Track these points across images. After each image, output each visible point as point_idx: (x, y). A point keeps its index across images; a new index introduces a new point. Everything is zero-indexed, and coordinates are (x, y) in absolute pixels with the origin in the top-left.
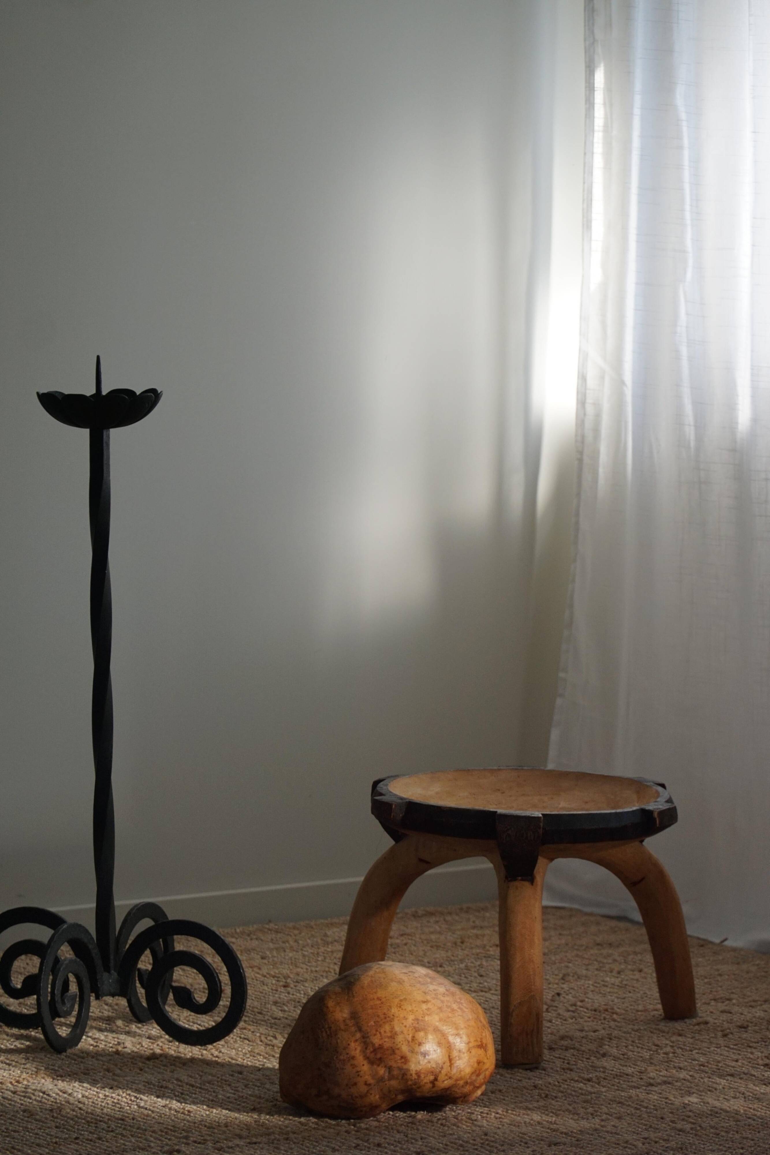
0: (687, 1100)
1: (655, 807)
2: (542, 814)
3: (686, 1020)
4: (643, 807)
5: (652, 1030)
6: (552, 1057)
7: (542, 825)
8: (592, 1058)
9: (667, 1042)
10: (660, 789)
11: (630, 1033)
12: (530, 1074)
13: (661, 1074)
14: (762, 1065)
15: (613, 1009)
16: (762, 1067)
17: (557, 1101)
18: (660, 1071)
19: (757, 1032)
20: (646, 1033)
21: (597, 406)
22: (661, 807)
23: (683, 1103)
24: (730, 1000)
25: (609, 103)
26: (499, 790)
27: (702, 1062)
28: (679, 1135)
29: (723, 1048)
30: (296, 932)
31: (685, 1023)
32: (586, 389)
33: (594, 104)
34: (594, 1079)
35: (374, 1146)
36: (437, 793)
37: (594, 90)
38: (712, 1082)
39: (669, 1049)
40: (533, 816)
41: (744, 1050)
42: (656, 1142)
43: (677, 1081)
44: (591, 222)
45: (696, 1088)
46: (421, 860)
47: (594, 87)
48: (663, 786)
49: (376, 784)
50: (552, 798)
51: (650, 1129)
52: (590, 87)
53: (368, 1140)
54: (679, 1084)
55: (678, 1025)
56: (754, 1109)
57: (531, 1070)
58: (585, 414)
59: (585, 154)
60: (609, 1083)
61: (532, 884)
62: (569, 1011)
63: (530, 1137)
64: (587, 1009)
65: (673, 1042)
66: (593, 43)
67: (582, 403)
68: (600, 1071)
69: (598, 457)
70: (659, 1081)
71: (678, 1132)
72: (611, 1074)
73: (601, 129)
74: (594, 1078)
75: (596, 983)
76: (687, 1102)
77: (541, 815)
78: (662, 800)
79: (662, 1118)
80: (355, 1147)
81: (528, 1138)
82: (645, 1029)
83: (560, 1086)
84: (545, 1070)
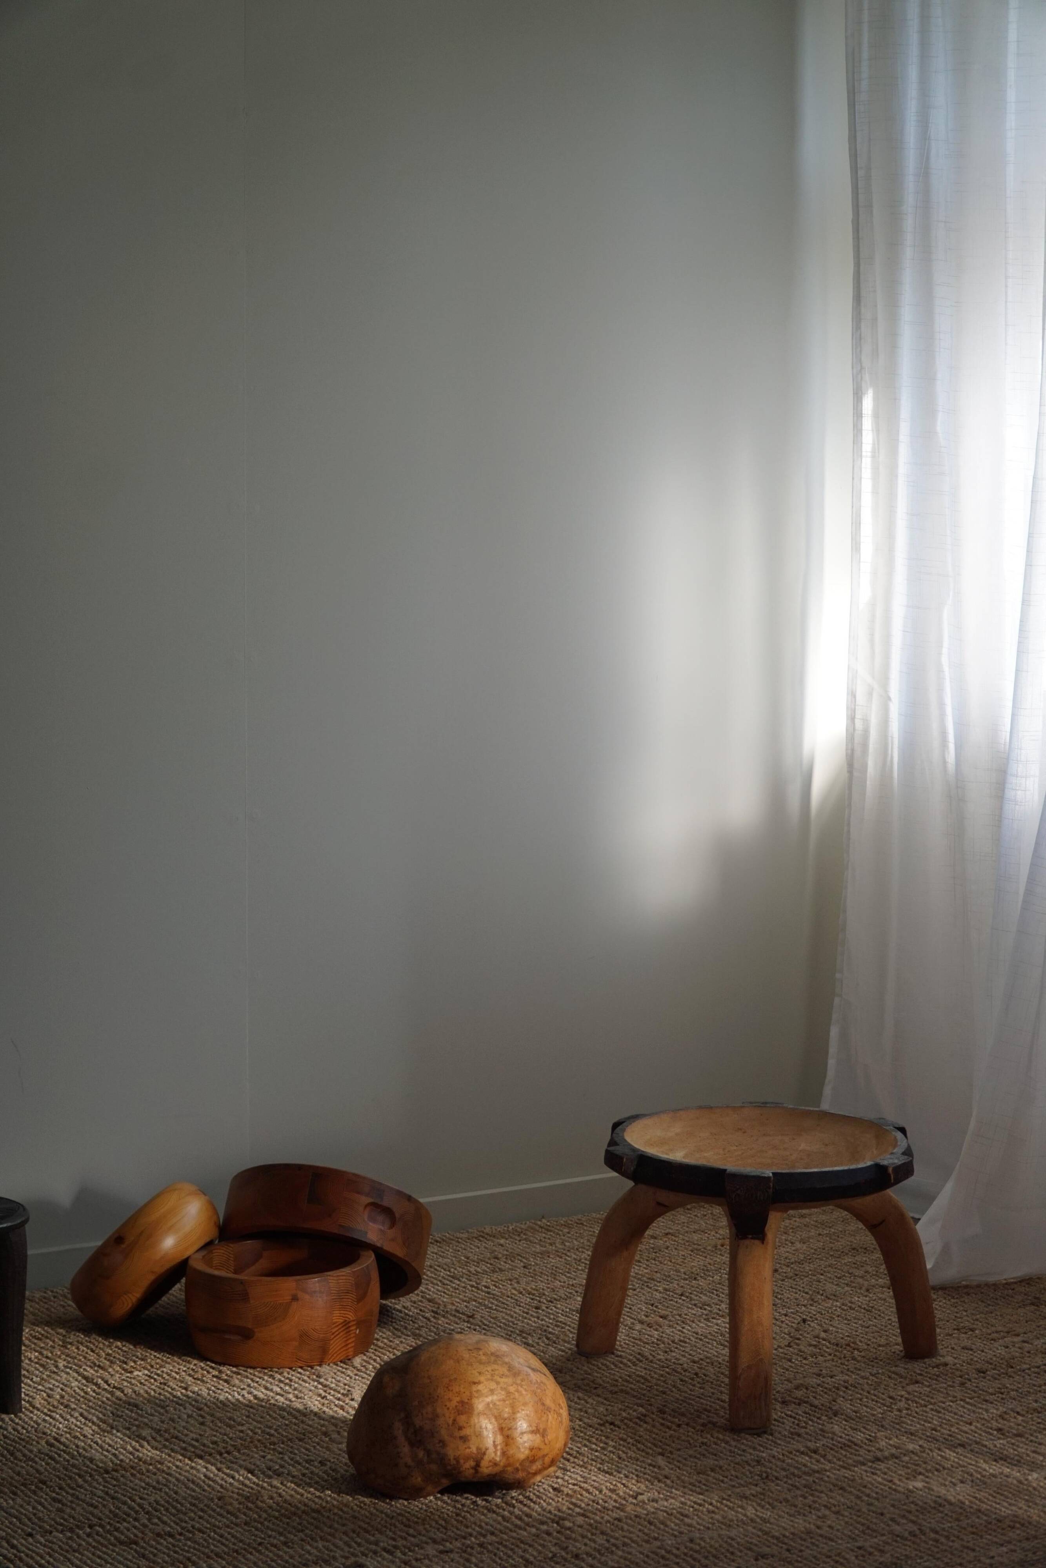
0: (911, 1485)
1: (891, 1161)
2: (773, 1173)
3: (926, 1360)
4: (878, 1161)
5: (890, 1374)
6: (783, 1415)
7: (771, 1184)
8: (824, 1418)
9: (903, 1393)
10: (899, 1135)
11: (867, 1378)
12: (757, 1440)
13: (891, 1442)
14: (995, 1430)
15: (854, 1343)
16: (995, 1432)
17: (777, 1485)
18: (890, 1439)
19: (996, 1379)
20: (883, 1377)
21: (866, 721)
22: (896, 1161)
23: (907, 1489)
24: (972, 1330)
25: (877, 430)
26: (741, 1129)
27: (935, 1425)
28: (896, 1541)
29: (958, 1402)
30: (566, 1230)
31: (925, 1363)
32: (855, 705)
33: (861, 429)
34: (821, 1451)
35: (572, 1557)
36: (677, 1134)
37: (862, 417)
38: (941, 1456)
39: (902, 1404)
40: (763, 1175)
41: (980, 1405)
42: (870, 1554)
43: (905, 1455)
44: (860, 544)
45: (924, 1466)
46: (659, 1204)
47: (862, 414)
48: (903, 1130)
49: (616, 1126)
50: (794, 1139)
51: (867, 1531)
52: (858, 414)
53: (567, 1547)
54: (906, 1459)
55: (917, 1366)
56: (980, 1500)
57: (759, 1435)
58: (854, 729)
59: (853, 479)
60: (835, 1457)
61: (763, 1243)
62: (810, 1345)
63: (738, 1543)
64: (830, 1342)
65: (909, 1393)
66: (860, 371)
67: (852, 718)
68: (828, 1438)
69: (866, 771)
70: (886, 1454)
71: (895, 1538)
72: (839, 1442)
73: (869, 454)
74: (820, 1449)
75: (843, 1304)
76: (911, 1487)
77: (771, 1175)
78: (899, 1150)
79: (882, 1514)
80: (551, 1559)
81: (736, 1545)
82: (883, 1374)
83: (783, 1461)
84: (772, 1435)
